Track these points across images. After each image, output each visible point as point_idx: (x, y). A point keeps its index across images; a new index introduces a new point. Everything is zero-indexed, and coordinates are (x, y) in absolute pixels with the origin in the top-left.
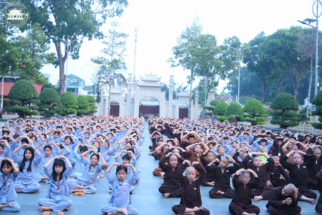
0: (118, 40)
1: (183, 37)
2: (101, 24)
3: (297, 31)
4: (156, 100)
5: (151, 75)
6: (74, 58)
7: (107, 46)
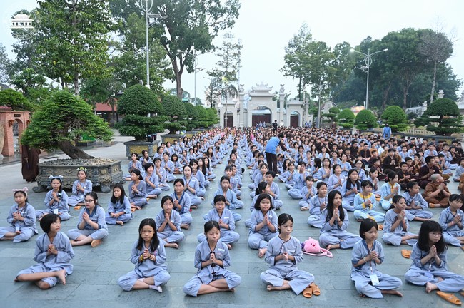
0: (232, 52)
1: (291, 46)
2: (213, 37)
3: (409, 33)
4: (266, 108)
5: (262, 85)
6: (189, 72)
7: (222, 59)
